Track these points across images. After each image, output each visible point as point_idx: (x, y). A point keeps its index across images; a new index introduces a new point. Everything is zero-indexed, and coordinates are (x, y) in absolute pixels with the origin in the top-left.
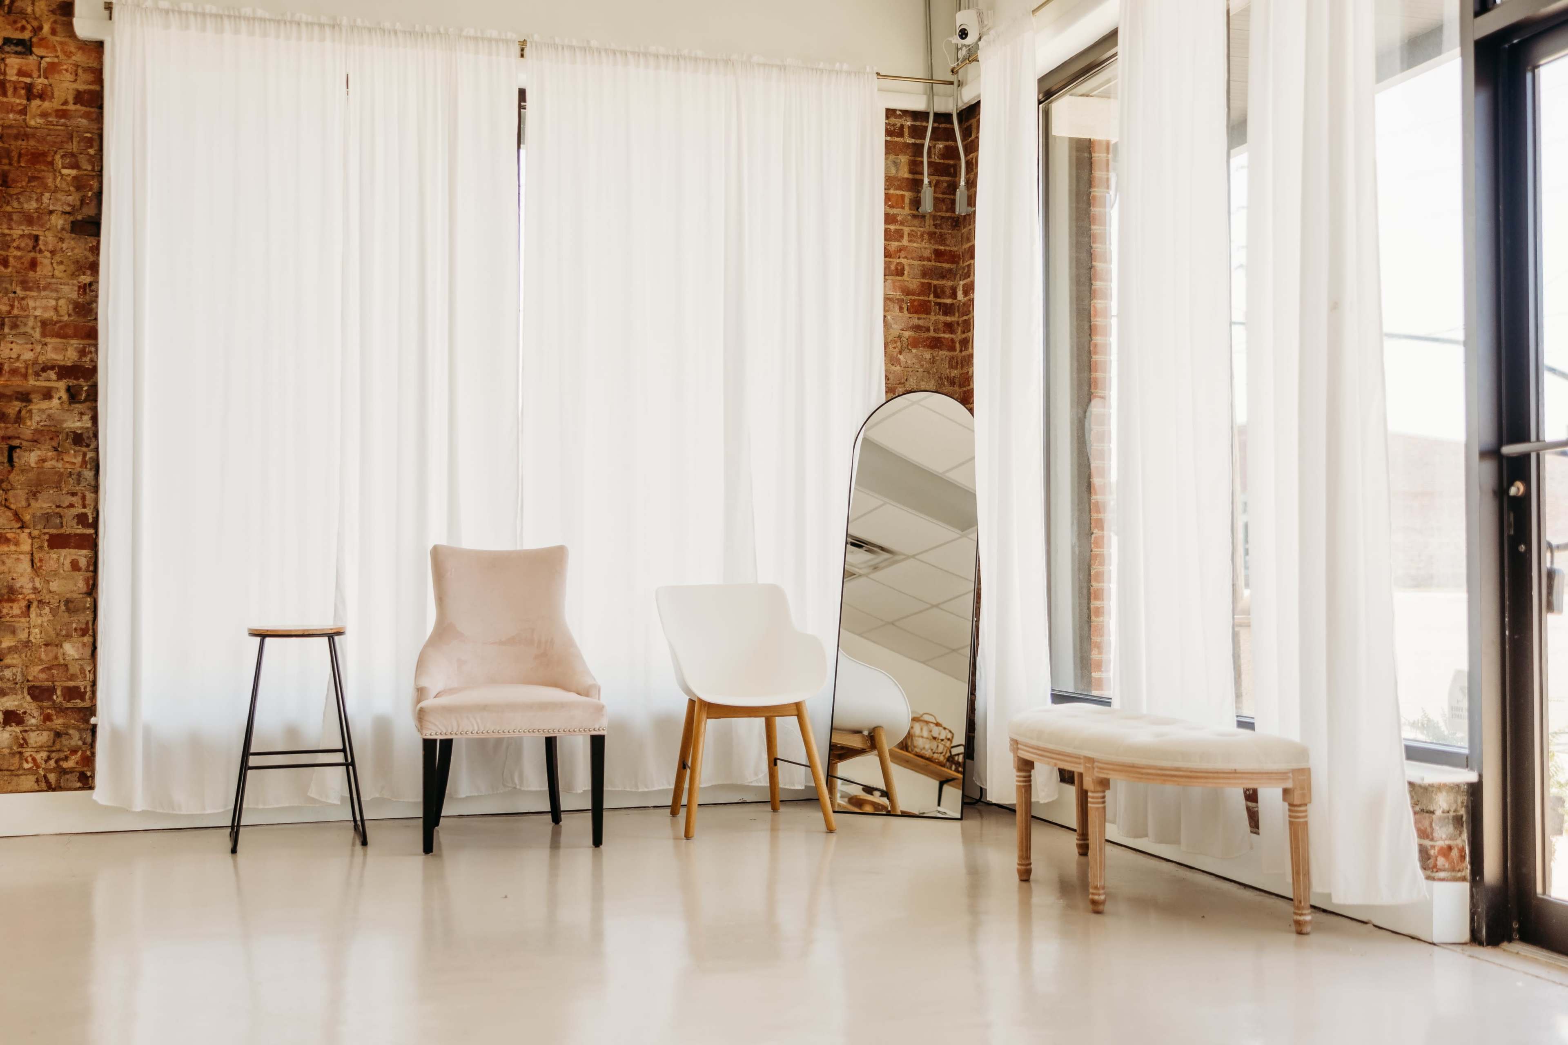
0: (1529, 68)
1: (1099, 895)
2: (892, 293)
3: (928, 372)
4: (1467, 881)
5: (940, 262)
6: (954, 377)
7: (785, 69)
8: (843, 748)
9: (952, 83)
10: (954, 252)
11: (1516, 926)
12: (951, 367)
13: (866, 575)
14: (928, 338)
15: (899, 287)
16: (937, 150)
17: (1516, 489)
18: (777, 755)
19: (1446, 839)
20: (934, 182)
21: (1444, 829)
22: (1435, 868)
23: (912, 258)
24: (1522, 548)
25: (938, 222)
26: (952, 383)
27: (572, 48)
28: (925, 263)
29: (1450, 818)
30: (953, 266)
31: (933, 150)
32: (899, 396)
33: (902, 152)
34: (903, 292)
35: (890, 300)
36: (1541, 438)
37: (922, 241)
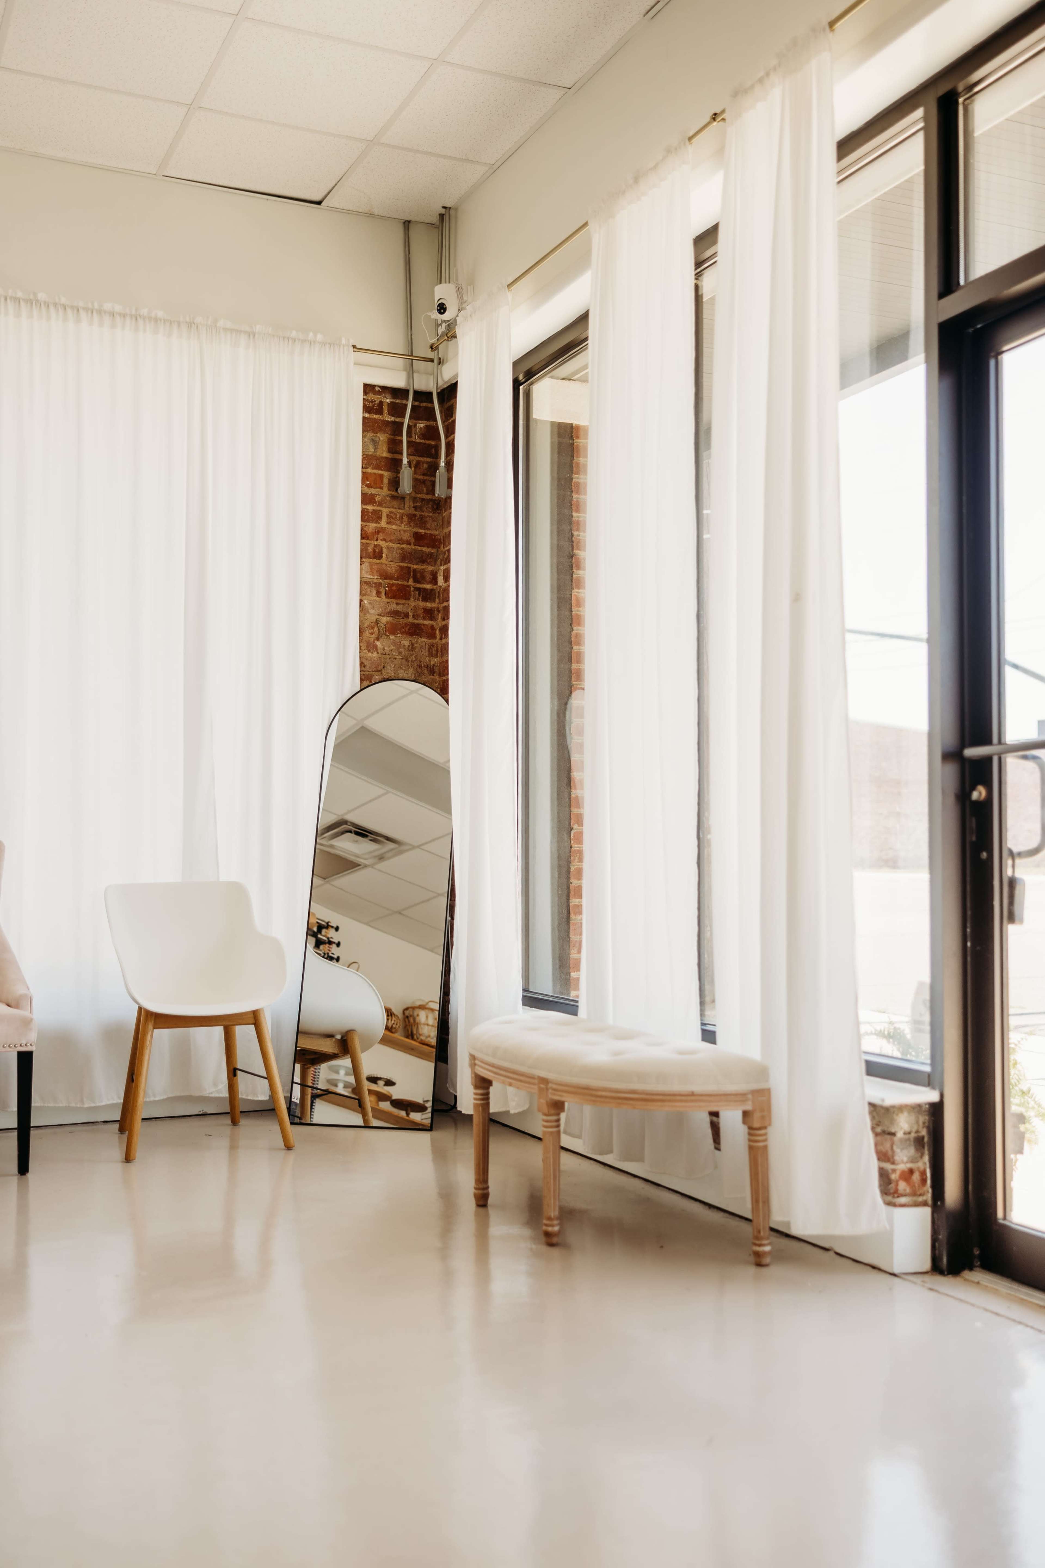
0: (993, 354)
1: (553, 1226)
2: (369, 577)
3: (407, 660)
4: (929, 1206)
5: (419, 546)
6: (434, 665)
7: (254, 336)
8: (315, 1053)
9: (432, 360)
10: (435, 536)
11: (977, 1252)
12: (431, 655)
13: (372, 866)
14: (406, 624)
15: (377, 571)
16: (418, 430)
17: (978, 794)
18: (237, 1065)
19: (907, 1162)
20: (414, 463)
21: (905, 1152)
22: (896, 1194)
23: (391, 541)
24: (984, 855)
25: (418, 504)
26: (432, 671)
27: (17, 300)
28: (404, 546)
29: (912, 1139)
30: (434, 551)
31: (413, 429)
32: (376, 683)
33: (381, 430)
34: (381, 575)
35: (367, 583)
36: (1003, 741)
37: (402, 523)
